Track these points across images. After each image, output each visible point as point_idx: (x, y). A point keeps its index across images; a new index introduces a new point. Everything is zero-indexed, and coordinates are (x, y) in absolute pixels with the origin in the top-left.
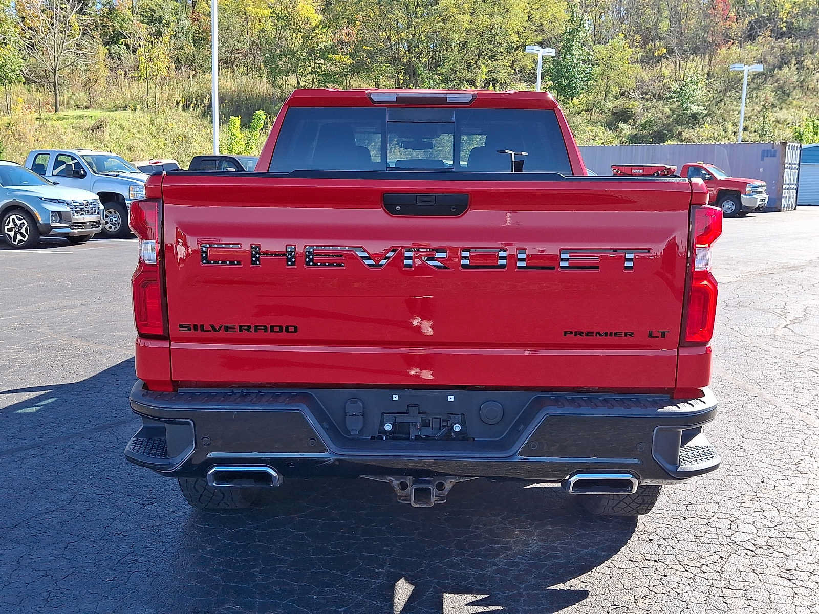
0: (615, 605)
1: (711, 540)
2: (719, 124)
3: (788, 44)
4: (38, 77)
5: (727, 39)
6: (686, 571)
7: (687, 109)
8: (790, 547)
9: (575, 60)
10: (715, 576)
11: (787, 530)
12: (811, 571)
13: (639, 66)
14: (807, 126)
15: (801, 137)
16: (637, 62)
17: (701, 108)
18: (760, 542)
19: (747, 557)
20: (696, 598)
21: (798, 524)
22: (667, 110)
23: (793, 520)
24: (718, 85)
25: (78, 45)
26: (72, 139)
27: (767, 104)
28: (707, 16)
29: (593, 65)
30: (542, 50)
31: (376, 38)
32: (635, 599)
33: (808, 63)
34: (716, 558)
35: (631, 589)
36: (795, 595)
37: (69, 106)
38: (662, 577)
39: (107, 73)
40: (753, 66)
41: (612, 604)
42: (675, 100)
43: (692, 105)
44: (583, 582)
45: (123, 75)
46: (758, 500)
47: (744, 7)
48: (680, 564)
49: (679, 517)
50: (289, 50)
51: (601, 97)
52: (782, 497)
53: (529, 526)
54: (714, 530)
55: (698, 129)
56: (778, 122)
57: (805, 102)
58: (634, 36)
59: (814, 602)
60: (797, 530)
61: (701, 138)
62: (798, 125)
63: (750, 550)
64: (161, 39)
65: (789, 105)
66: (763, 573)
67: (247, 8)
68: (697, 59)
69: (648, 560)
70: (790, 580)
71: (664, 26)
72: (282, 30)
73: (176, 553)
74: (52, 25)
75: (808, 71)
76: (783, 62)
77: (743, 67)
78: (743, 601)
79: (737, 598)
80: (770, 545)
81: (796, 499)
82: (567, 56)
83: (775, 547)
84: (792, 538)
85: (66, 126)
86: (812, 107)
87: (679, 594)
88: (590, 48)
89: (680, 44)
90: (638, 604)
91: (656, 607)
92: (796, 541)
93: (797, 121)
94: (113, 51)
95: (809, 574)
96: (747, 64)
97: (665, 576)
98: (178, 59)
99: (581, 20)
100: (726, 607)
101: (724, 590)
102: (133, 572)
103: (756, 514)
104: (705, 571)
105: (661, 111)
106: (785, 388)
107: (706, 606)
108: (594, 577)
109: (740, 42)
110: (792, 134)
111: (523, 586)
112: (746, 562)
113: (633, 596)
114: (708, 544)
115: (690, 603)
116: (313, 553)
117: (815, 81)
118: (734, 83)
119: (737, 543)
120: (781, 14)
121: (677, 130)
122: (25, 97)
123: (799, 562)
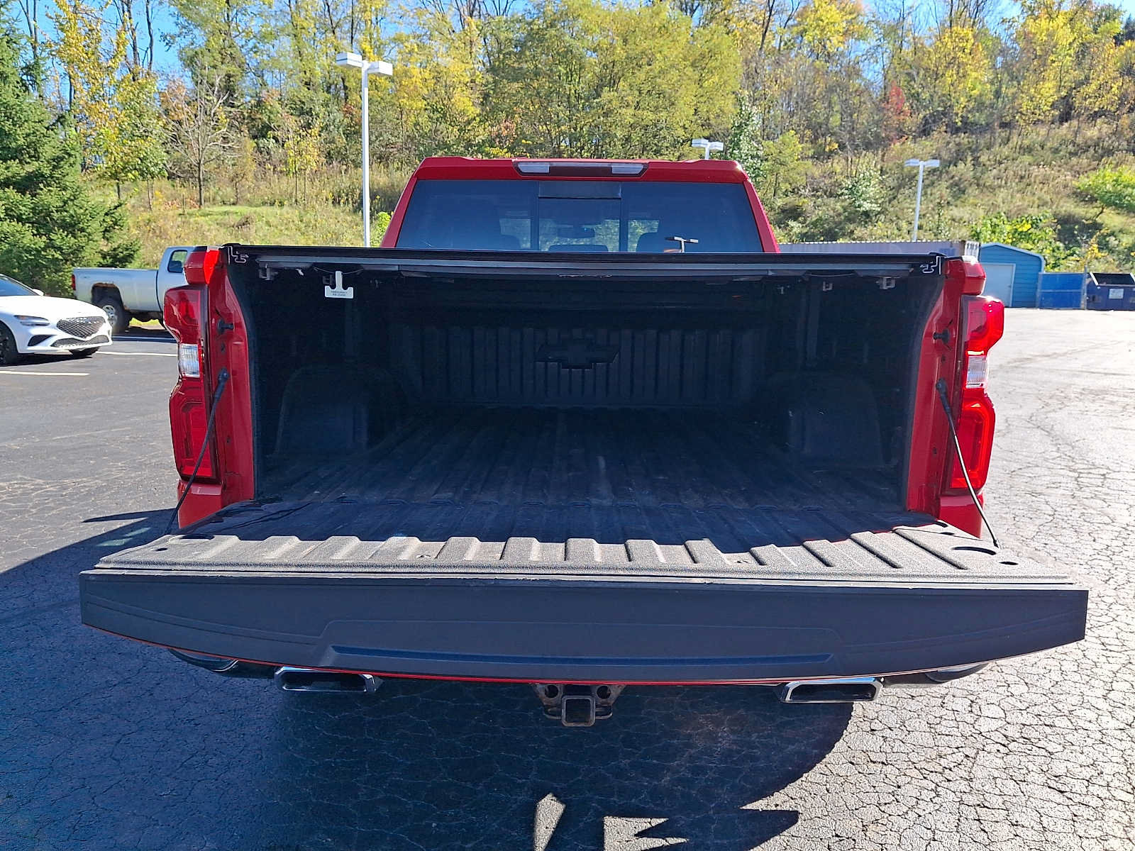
0: (837, 836)
1: (949, 729)
2: (893, 222)
3: (963, 138)
4: (183, 172)
5: (901, 134)
6: (925, 778)
7: (859, 206)
8: (1052, 739)
9: (743, 155)
10: (963, 786)
11: (1043, 714)
12: (1087, 779)
13: (810, 162)
14: (985, 225)
15: (978, 236)
16: (808, 158)
17: (873, 205)
18: (1013, 732)
19: (1000, 755)
20: (943, 823)
21: (1055, 705)
22: (838, 207)
23: (1047, 698)
24: (891, 182)
25: (224, 138)
26: (215, 236)
27: (943, 202)
28: (880, 110)
29: (762, 161)
30: (709, 144)
31: (536, 132)
32: (863, 826)
33: (983, 159)
34: (959, 757)
35: (856, 809)
36: (1075, 818)
37: (215, 202)
38: (895, 789)
39: (254, 167)
40: (928, 162)
41: (834, 834)
42: (847, 197)
43: (865, 203)
44: (792, 798)
45: (272, 170)
46: (999, 669)
47: (918, 101)
48: (915, 768)
49: (905, 696)
50: (445, 143)
51: (770, 195)
52: (1028, 664)
53: (717, 711)
54: (950, 715)
55: (871, 227)
56: (954, 220)
57: (982, 200)
58: (804, 131)
59: (1104, 831)
60: (1056, 714)
61: (874, 237)
62: (974, 223)
63: (1001, 744)
64: (310, 131)
65: (965, 202)
66: (1025, 781)
67: (400, 101)
68: (870, 154)
69: (874, 762)
70: (1062, 792)
71: (835, 121)
72: (438, 123)
73: (258, 752)
74: (196, 116)
75: (984, 167)
76: (958, 158)
77: (917, 163)
78: (1006, 827)
79: (997, 822)
80: (1026, 736)
81: (1045, 668)
82: (734, 151)
83: (1032, 740)
84: (1051, 726)
85: (210, 222)
86: (988, 205)
87: (920, 816)
88: (759, 143)
89: (852, 139)
90: (867, 833)
91: (892, 839)
92: (1058, 730)
93: (974, 219)
94: (261, 145)
95: (1086, 783)
96: (921, 159)
97: (899, 787)
98: (329, 153)
99: (750, 114)
100: (986, 838)
101: (978, 808)
102: (199, 781)
103: (1001, 690)
104: (949, 778)
105: (831, 208)
106: (1004, 516)
107: (958, 835)
108: (806, 791)
109: (915, 137)
110: (968, 233)
111: (713, 805)
112: (1000, 763)
113: (860, 820)
114: (947, 735)
115: (936, 831)
116: (436, 754)
117: (992, 178)
118: (908, 179)
119: (983, 734)
120: (955, 108)
121: (849, 228)
122: (169, 193)
123: (1070, 765)
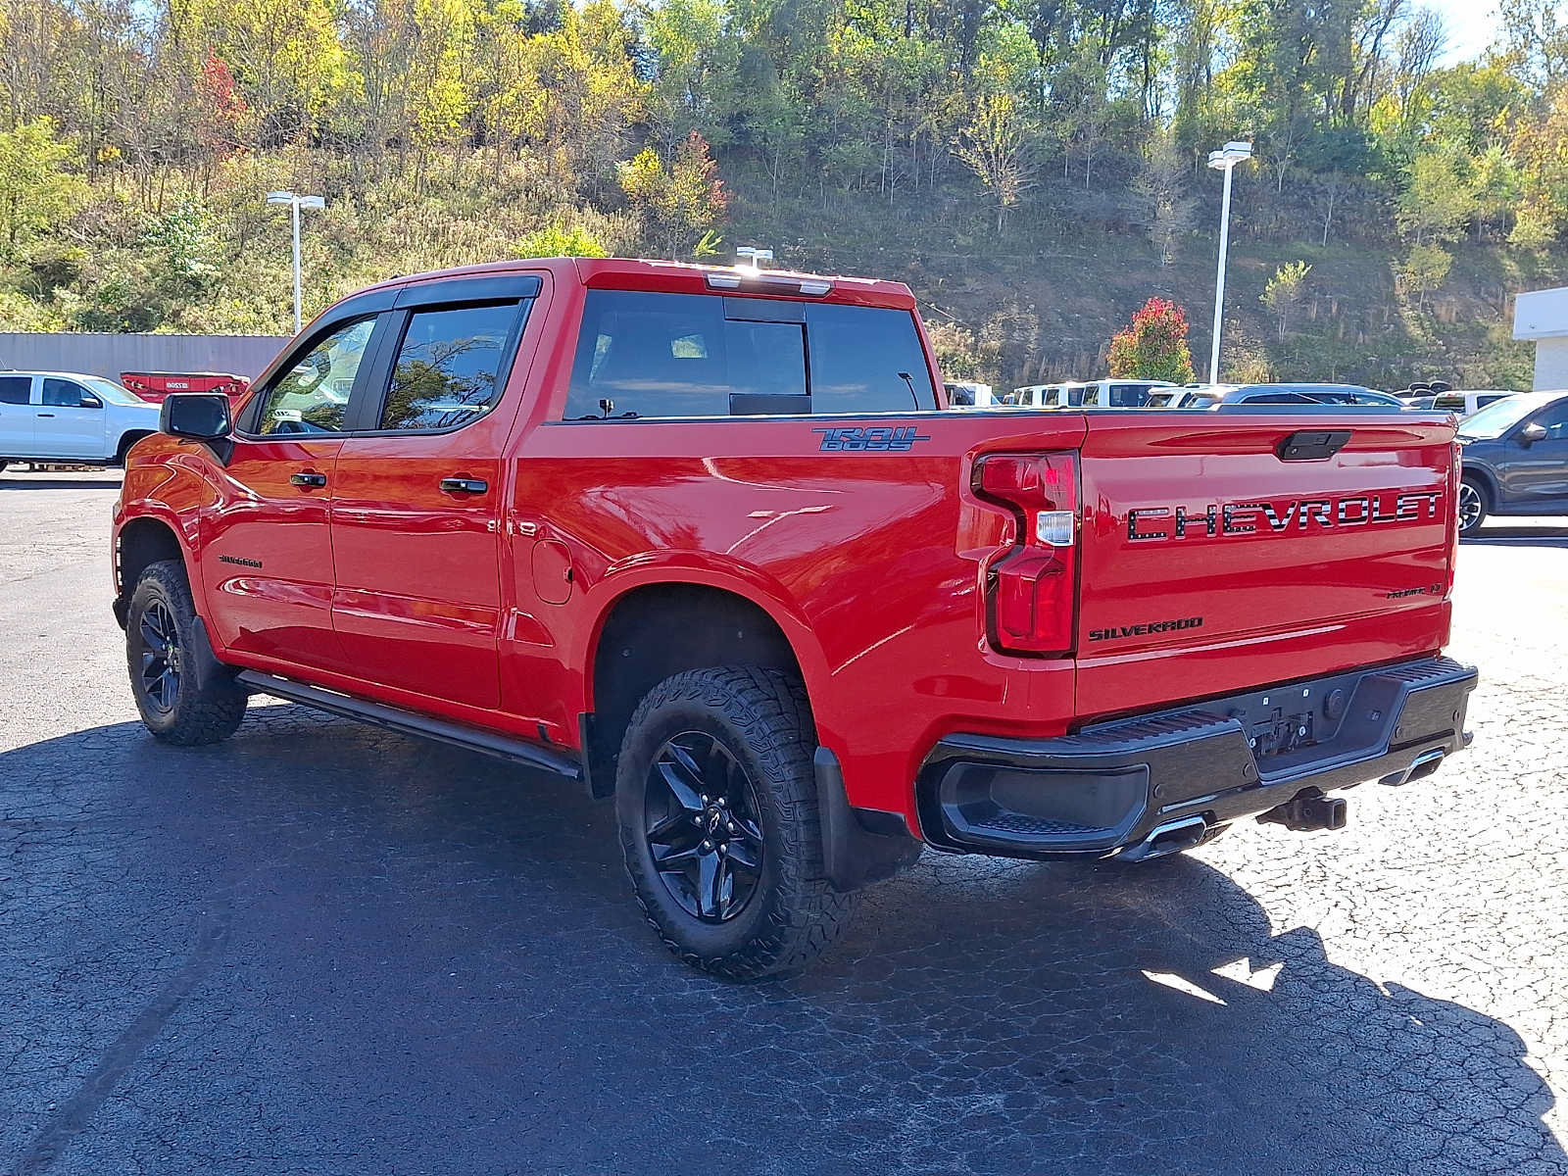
2: (244, 298)
5: (232, 142)
7: (183, 267)
22: (141, 266)
24: (225, 226)
27: (327, 267)
40: (308, 198)
42: (157, 249)
55: (207, 306)
61: (216, 324)
65: (356, 270)
75: (372, 211)
76: (330, 192)
77: (289, 199)
105: (129, 268)
109: (257, 151)
118: (255, 224)
120: (308, 106)
121: (169, 306)
